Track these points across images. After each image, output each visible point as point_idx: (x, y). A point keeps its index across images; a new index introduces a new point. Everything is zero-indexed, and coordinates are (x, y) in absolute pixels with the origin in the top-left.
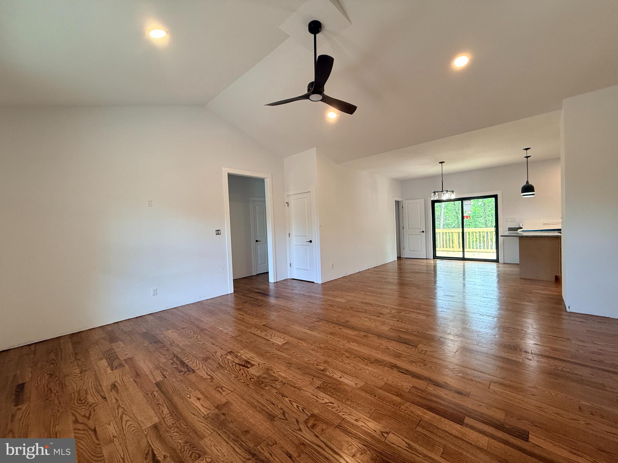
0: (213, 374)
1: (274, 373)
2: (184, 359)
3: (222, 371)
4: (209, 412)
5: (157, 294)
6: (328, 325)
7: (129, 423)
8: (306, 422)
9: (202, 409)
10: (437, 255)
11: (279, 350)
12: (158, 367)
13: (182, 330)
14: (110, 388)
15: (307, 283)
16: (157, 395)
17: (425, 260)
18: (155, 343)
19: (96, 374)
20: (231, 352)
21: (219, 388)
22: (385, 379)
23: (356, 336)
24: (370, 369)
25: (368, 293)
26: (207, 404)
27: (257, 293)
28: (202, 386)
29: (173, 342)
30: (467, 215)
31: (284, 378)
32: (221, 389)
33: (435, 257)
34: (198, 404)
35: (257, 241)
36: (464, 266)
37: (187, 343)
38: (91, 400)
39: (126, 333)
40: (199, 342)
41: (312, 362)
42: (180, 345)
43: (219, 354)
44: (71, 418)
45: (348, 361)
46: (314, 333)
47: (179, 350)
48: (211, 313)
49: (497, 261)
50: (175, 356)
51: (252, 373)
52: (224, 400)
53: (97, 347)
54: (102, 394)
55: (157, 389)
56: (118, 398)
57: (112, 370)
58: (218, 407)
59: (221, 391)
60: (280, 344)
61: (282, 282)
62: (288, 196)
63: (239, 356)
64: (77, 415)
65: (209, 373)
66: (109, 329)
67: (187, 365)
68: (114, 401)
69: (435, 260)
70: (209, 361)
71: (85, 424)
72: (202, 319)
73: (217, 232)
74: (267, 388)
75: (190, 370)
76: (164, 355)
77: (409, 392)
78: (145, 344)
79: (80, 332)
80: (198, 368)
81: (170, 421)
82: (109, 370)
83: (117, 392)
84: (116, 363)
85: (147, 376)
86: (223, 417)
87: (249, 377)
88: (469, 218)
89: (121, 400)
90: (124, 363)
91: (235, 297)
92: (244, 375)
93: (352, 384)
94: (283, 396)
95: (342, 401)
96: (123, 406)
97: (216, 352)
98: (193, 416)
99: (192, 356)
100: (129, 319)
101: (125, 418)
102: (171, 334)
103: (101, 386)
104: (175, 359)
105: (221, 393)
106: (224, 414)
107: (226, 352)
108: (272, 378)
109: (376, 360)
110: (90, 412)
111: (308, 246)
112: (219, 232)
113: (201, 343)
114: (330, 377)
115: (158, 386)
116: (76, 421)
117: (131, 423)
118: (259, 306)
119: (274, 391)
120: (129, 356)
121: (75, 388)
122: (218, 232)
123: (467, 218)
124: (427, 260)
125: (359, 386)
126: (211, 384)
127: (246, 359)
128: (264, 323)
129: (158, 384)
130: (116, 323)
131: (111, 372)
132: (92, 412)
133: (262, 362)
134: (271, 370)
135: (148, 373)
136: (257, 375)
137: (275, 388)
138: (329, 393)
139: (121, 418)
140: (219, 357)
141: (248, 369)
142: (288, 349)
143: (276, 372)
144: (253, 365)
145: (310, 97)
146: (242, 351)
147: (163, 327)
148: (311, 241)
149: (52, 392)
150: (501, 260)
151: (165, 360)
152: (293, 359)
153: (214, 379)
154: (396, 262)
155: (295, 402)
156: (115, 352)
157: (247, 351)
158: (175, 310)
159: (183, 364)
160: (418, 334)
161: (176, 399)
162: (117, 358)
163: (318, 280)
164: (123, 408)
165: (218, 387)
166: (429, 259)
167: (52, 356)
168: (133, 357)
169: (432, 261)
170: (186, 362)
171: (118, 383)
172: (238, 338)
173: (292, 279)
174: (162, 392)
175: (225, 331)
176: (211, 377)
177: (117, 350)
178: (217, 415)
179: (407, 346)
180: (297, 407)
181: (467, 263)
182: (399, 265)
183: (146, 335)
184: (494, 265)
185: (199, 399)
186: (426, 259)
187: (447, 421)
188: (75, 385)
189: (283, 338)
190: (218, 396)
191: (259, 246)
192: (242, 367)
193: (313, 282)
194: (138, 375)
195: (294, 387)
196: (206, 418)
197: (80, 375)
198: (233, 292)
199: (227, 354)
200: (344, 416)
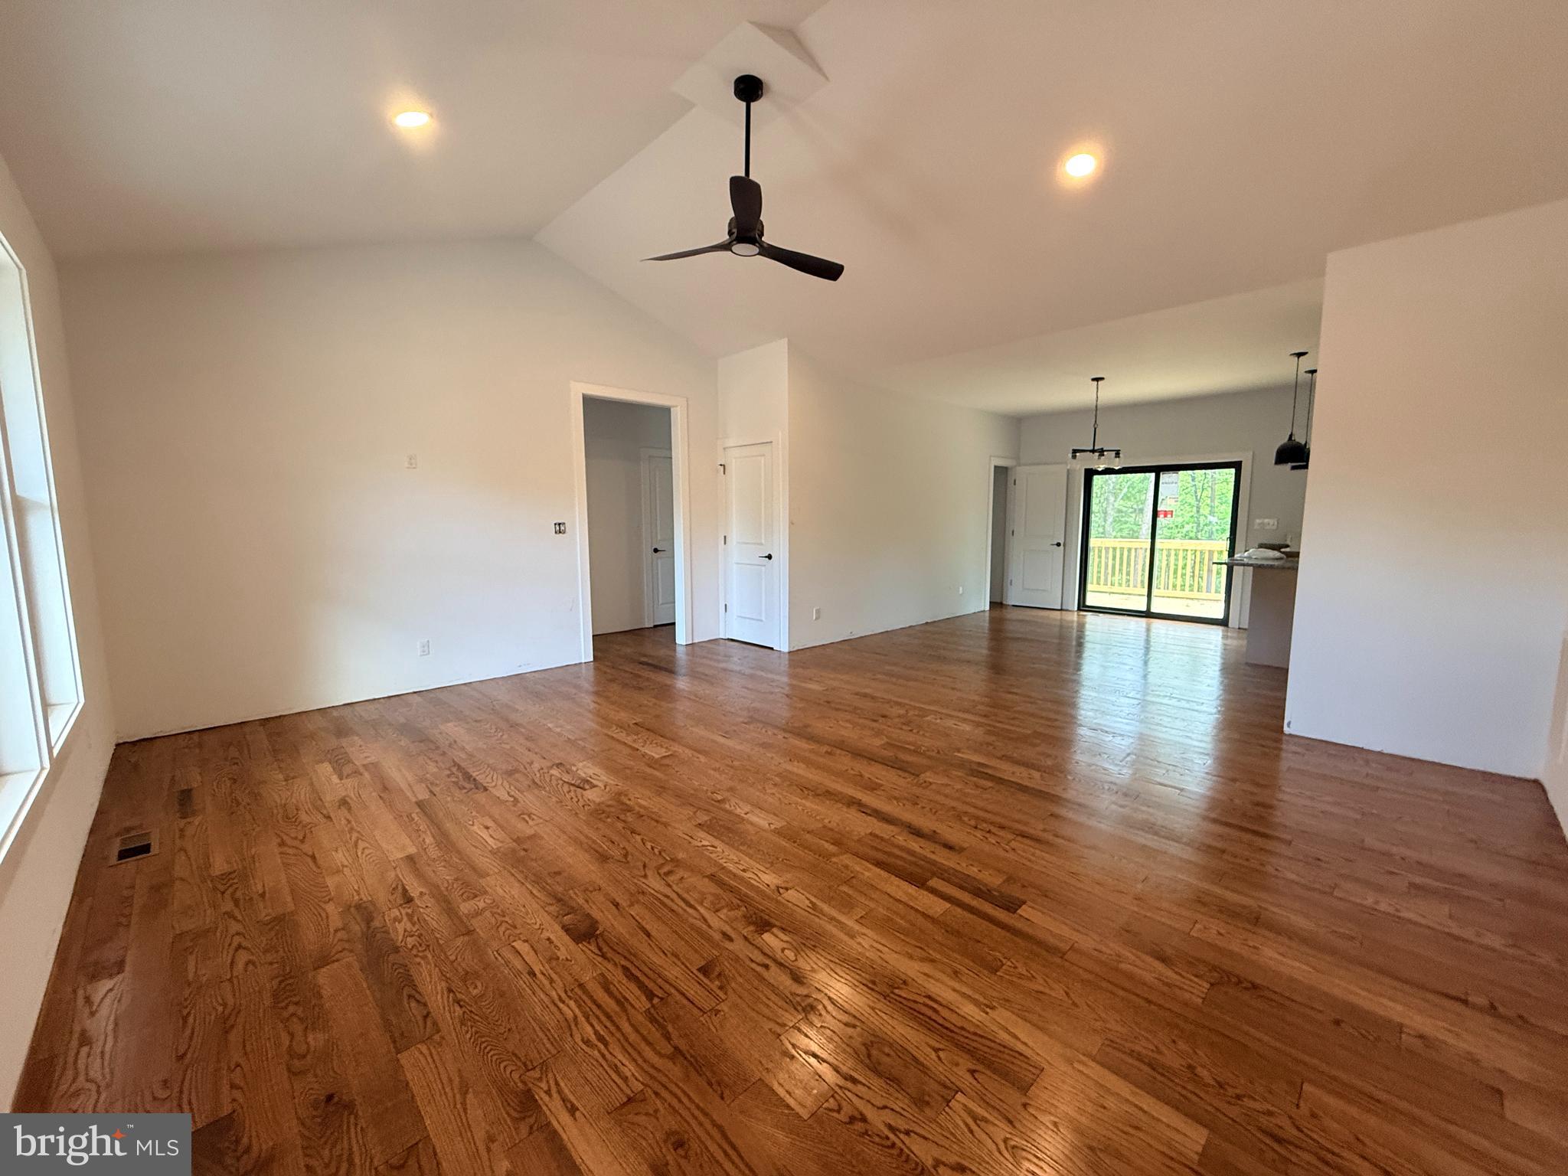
0: (518, 795)
1: (630, 800)
2: (470, 771)
3: (536, 791)
4: (500, 845)
5: (429, 653)
6: (764, 730)
7: (367, 852)
8: (658, 868)
9: (490, 841)
10: (1089, 603)
11: (651, 767)
12: (422, 780)
13: (474, 724)
14: (337, 804)
15: (757, 648)
16: (416, 819)
17: (1059, 612)
18: (421, 742)
19: (312, 784)
20: (559, 765)
21: (525, 815)
22: (826, 821)
23: (812, 751)
24: (808, 804)
25: (879, 676)
26: (501, 835)
27: (641, 663)
28: (496, 811)
29: (455, 742)
30: (1168, 509)
31: (645, 808)
32: (529, 816)
33: (1083, 606)
34: (485, 834)
35: (656, 550)
36: (1148, 630)
37: (481, 744)
38: (304, 818)
39: (367, 722)
40: (503, 745)
41: (705, 788)
42: (467, 747)
43: (536, 766)
44: (276, 841)
45: (773, 791)
46: (730, 743)
47: (463, 756)
48: (538, 696)
49: (1224, 623)
50: (455, 764)
51: (590, 797)
52: (530, 832)
53: (314, 743)
54: (325, 812)
55: (418, 810)
56: (350, 818)
57: (341, 779)
58: (518, 841)
59: (527, 819)
60: (657, 756)
61: (704, 644)
62: (724, 449)
63: (572, 771)
64: (282, 834)
65: (512, 793)
66: (335, 713)
67: (475, 780)
68: (344, 822)
69: (1082, 613)
70: (517, 775)
71: (297, 848)
72: (517, 707)
73: (558, 528)
74: (609, 820)
75: (480, 786)
76: (437, 762)
77: (859, 841)
78: (402, 743)
79: (280, 716)
80: (494, 784)
81: (434, 852)
82: (335, 779)
83: (349, 809)
84: (347, 770)
85: (402, 791)
86: (523, 853)
87: (581, 804)
88: (1169, 516)
89: (356, 822)
90: (362, 770)
91: (596, 669)
92: (575, 800)
93: (764, 824)
94: (633, 832)
95: (733, 846)
96: (359, 829)
97: (531, 763)
98: (473, 849)
99: (486, 766)
100: (375, 699)
101: (361, 845)
102: (453, 730)
103: (321, 800)
104: (454, 770)
105: (527, 822)
106: (525, 850)
107: (549, 764)
108: (624, 807)
109: (827, 791)
110: (305, 835)
111: (763, 568)
112: (562, 528)
113: (508, 747)
114: (730, 812)
115: (419, 806)
116: (282, 844)
117: (371, 851)
118: (640, 689)
119: (620, 825)
120: (373, 759)
121: (279, 801)
122: (560, 528)
123: (1165, 516)
124: (1064, 612)
125: (773, 827)
126: (513, 808)
127: (584, 775)
128: (638, 720)
129: (420, 804)
130: (348, 704)
131: (338, 781)
132: (308, 835)
133: (612, 782)
134: (626, 795)
135: (403, 786)
136: (598, 800)
137: (624, 821)
138: (716, 834)
139: (356, 845)
140: (536, 770)
141: (584, 792)
142: (668, 765)
143: (632, 799)
144: (595, 786)
145: (734, 248)
146: (581, 764)
147: (438, 716)
148: (770, 557)
149: (238, 804)
150: (1233, 622)
151: (435, 770)
152: (671, 782)
153: (518, 802)
154: (987, 614)
155: (650, 841)
156: (346, 753)
157: (590, 765)
158: (466, 688)
159: (468, 777)
160: (938, 756)
161: (449, 826)
162: (350, 761)
163: (782, 644)
164: (359, 832)
165: (523, 814)
166: (1067, 610)
167: (233, 752)
168: (377, 762)
169: (1074, 617)
170: (474, 775)
171: (351, 798)
172: (580, 742)
173: (728, 639)
174: (425, 813)
175: (558, 730)
176: (515, 798)
177: (350, 750)
178: (514, 851)
179: (900, 773)
180: (652, 848)
181: (1156, 623)
182: (993, 620)
183: (406, 729)
184: (1217, 632)
185: (487, 828)
186: (1061, 610)
187: (896, 881)
188: (276, 797)
189: (667, 748)
190: (520, 825)
191: (660, 561)
192: (572, 788)
193: (772, 649)
194: (385, 788)
195: (657, 821)
196: (493, 852)
197: (284, 783)
198: (592, 659)
199: (551, 767)
200: (725, 865)
